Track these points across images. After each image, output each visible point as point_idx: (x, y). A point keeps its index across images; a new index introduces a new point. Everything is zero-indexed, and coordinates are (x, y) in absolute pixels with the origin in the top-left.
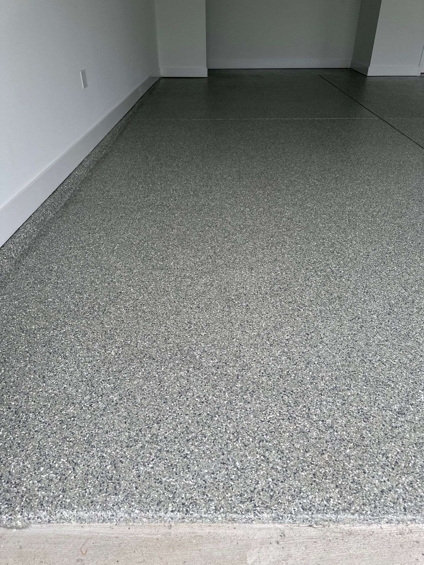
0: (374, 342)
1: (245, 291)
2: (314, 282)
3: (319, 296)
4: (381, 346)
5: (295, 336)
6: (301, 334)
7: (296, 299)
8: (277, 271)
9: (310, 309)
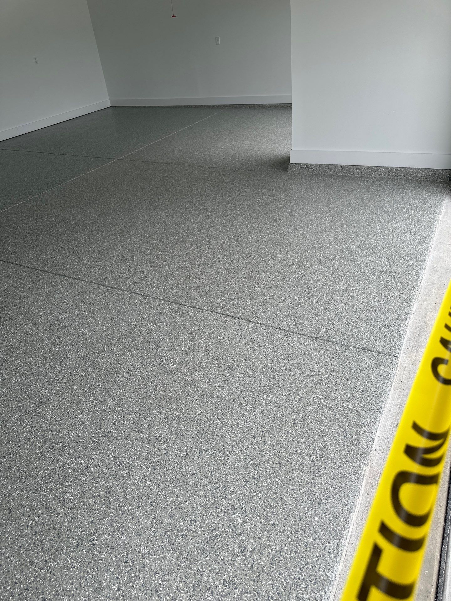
0: (172, 508)
1: (22, 586)
4: (180, 506)
9: (101, 533)
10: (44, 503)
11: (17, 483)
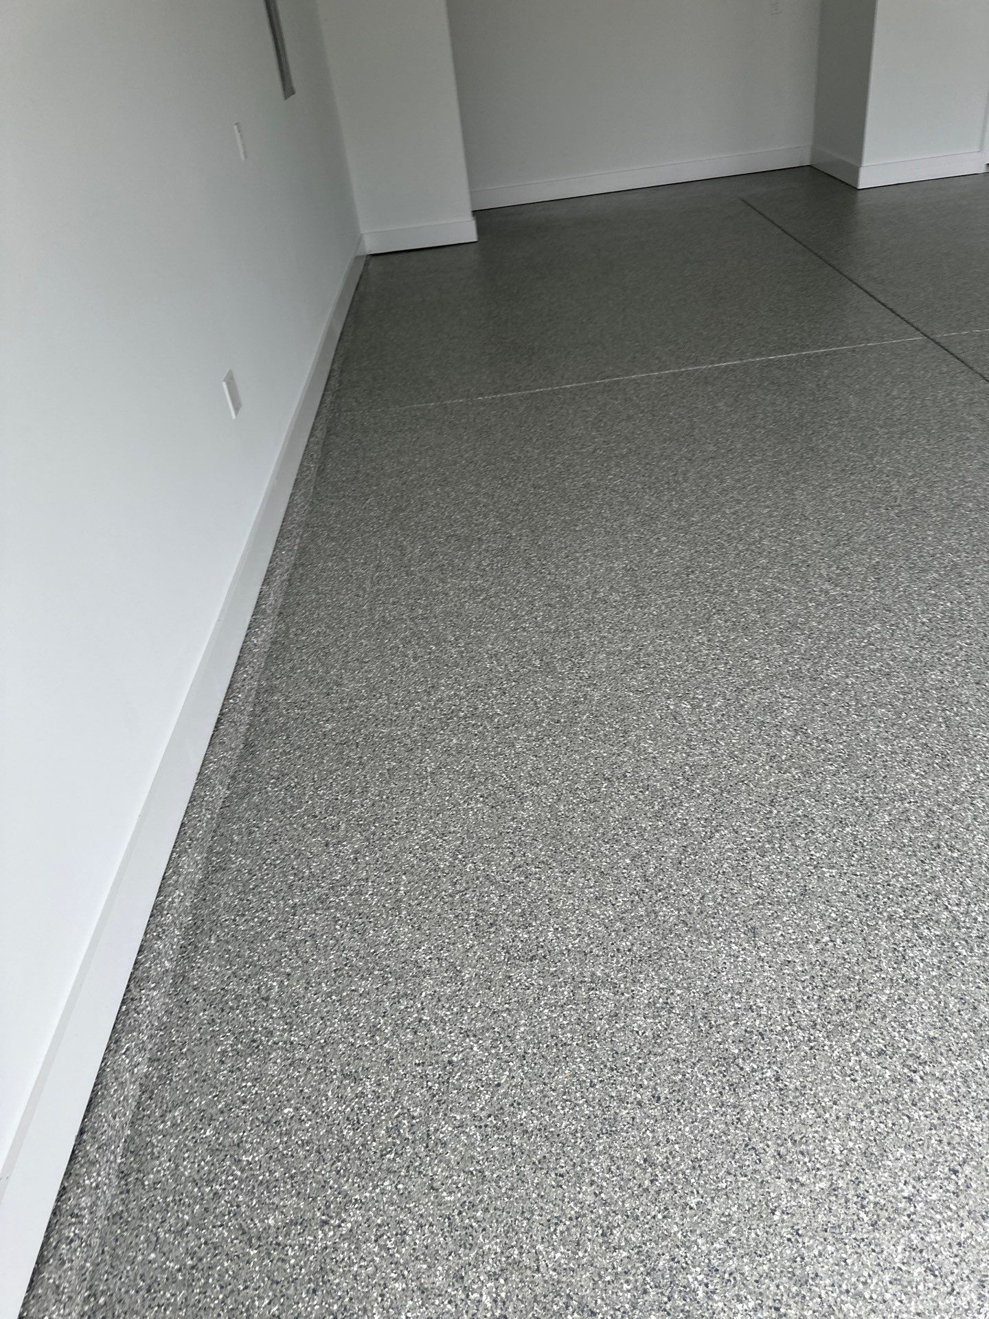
1: (757, 1022)
2: (922, 965)
3: (946, 1020)
5: (925, 1182)
6: (938, 1173)
7: (893, 1038)
8: (819, 933)
9: (937, 1074)
10: (865, 927)
11: (840, 857)
